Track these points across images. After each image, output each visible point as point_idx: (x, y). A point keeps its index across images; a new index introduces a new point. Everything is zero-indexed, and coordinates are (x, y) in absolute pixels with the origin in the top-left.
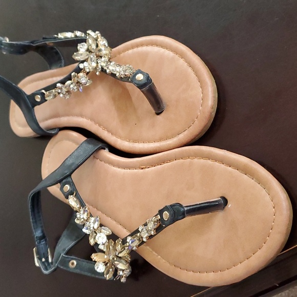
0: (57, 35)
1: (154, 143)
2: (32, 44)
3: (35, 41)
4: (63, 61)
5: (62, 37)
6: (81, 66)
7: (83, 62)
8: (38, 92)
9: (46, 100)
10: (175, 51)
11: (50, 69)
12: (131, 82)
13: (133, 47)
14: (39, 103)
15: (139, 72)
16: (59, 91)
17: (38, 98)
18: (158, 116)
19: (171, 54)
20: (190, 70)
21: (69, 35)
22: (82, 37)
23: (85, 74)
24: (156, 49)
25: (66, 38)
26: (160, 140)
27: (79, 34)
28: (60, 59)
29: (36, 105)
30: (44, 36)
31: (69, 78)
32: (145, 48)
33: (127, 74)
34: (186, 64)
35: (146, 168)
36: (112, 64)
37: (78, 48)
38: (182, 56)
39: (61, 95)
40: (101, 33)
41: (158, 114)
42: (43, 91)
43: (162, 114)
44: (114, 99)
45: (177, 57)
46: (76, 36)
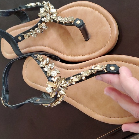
0: (27, 5)
1: (85, 56)
2: (14, 11)
3: (15, 9)
4: (29, 18)
5: (30, 6)
6: (43, 20)
7: (43, 17)
8: (20, 35)
9: (25, 39)
10: (93, 8)
11: (22, 23)
12: (74, 25)
13: (68, 8)
14: (21, 41)
15: (78, 19)
16: (32, 34)
17: (20, 38)
18: (87, 42)
19: (91, 9)
20: (102, 17)
21: (33, 4)
22: (40, 5)
23: (45, 23)
24: (81, 8)
25: (31, 6)
26: (89, 54)
27: (38, 3)
28: (27, 18)
29: (19, 42)
30: (20, 6)
31: (37, 26)
32: (75, 8)
33: (70, 21)
34: (99, 14)
35: (83, 68)
36: (59, 17)
37: (40, 10)
38: (97, 10)
39: (32, 36)
40: (50, 2)
41: (86, 41)
42: (23, 34)
43: (89, 41)
44: (60, 35)
45: (94, 11)
46: (37, 5)
